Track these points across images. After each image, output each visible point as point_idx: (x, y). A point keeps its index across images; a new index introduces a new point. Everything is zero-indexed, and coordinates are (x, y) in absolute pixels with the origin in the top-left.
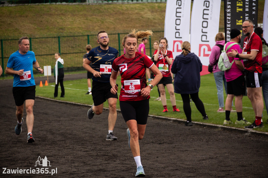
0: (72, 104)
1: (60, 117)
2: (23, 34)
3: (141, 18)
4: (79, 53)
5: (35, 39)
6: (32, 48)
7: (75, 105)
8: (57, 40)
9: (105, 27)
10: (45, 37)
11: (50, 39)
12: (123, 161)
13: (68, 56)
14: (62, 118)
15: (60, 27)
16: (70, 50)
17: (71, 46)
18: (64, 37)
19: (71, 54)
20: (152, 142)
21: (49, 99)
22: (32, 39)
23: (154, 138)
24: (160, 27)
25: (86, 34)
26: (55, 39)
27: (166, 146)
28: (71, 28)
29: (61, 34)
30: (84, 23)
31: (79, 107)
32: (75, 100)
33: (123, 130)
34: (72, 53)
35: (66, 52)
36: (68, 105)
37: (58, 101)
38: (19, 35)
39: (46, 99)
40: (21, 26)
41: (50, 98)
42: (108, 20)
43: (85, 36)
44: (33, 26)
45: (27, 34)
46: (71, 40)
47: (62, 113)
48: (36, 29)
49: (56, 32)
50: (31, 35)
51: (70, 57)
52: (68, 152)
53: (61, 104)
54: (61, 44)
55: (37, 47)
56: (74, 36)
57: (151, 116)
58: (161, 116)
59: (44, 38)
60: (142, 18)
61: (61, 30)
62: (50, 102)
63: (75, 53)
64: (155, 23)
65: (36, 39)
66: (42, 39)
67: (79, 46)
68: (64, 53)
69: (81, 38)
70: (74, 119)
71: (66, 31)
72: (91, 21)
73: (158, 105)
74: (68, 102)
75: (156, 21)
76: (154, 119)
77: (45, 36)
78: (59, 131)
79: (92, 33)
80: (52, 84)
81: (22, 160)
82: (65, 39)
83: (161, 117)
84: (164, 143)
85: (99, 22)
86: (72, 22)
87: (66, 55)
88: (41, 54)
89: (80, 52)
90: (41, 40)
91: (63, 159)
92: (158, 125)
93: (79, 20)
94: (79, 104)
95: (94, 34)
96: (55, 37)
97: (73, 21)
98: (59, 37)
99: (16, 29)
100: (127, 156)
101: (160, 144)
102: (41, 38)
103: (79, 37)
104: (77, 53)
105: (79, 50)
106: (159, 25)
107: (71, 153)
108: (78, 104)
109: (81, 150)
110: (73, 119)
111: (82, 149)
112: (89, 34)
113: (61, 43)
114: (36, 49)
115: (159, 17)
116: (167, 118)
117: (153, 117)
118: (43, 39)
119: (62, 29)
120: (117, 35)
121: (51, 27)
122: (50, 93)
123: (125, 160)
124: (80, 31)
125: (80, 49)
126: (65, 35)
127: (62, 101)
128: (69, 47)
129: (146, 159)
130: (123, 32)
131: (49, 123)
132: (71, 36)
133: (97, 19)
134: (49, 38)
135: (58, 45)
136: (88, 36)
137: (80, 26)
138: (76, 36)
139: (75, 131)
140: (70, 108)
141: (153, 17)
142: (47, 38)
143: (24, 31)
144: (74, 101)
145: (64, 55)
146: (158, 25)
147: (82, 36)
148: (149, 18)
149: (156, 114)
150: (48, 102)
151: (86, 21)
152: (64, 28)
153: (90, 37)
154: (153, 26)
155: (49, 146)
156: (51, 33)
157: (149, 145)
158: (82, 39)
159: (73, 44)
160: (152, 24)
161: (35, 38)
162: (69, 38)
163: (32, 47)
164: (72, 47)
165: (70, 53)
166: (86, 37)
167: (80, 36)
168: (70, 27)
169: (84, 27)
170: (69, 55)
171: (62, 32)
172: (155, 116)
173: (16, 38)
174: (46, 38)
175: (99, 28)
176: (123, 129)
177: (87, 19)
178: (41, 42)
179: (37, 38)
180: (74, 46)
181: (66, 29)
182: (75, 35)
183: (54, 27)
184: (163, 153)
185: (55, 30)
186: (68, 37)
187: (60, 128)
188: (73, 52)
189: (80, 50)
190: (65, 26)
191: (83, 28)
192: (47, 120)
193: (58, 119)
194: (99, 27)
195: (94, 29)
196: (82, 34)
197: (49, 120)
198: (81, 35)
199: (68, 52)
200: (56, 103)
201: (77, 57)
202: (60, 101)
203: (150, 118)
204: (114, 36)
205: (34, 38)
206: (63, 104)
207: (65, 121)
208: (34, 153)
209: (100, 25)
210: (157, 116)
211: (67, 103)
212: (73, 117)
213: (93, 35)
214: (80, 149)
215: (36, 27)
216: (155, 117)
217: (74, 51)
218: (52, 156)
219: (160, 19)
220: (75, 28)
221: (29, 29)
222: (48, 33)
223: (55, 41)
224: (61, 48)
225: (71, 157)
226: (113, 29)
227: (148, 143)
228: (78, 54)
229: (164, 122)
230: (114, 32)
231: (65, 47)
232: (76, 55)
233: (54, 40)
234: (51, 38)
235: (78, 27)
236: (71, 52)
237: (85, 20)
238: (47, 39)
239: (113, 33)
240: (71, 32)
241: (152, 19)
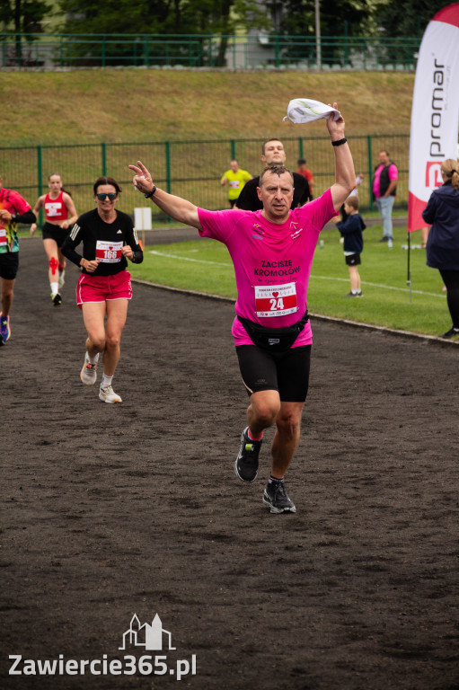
0: (201, 296)
1: (174, 327)
2: (87, 133)
3: (349, 104)
4: (211, 179)
5: (113, 147)
6: (107, 167)
7: (207, 298)
8: (163, 149)
9: (271, 122)
10: (137, 141)
11: (147, 146)
12: (325, 432)
13: (186, 186)
14: (179, 330)
15: (171, 120)
16: (192, 172)
17: (193, 163)
18: (178, 142)
19: (194, 182)
20: (388, 391)
21: (148, 283)
22: (107, 147)
23: (390, 380)
24: (391, 126)
25: (229, 136)
26: (159, 146)
27: (417, 399)
28: (195, 124)
29: (172, 135)
30: (224, 112)
31: (216, 304)
32: (207, 288)
33: (318, 360)
34: (196, 180)
35: (182, 176)
36: (190, 298)
37: (168, 287)
38: (78, 135)
39: (141, 284)
40: (82, 117)
41: (151, 281)
42: (278, 108)
43: (226, 141)
44: (109, 116)
45: (94, 133)
46: (195, 151)
47: (180, 318)
48: (115, 123)
49: (160, 132)
50: (104, 137)
51: (191, 188)
52: (200, 410)
53: (175, 296)
54: (171, 160)
55: (118, 163)
56: (200, 142)
57: (379, 330)
58: (403, 329)
59: (134, 144)
60: (353, 104)
61: (172, 128)
62: (149, 291)
63: (204, 179)
64: (381, 117)
65: (117, 148)
66: (129, 147)
67: (211, 164)
68: (179, 177)
69: (216, 145)
70: (207, 331)
71: (182, 130)
72: (239, 108)
73: (393, 304)
74: (191, 291)
75: (383, 112)
76: (386, 337)
77: (136, 139)
78: (175, 358)
79: (242, 135)
80: (152, 249)
81: (98, 427)
82: (180, 147)
83: (402, 332)
84: (412, 393)
85: (256, 112)
86: (197, 109)
87: (182, 183)
88: (125, 180)
89: (213, 176)
90: (127, 149)
91: (189, 426)
92: (396, 348)
93: (213, 107)
94: (217, 296)
95: (246, 138)
96: (158, 143)
97: (198, 107)
98: (167, 144)
99: (72, 123)
100: (333, 423)
101: (404, 395)
102: (127, 144)
103: (212, 144)
104: (207, 179)
105: (212, 173)
106: (390, 120)
107: (206, 412)
108: (214, 296)
109: (229, 405)
110: (205, 332)
111: (231, 403)
112: (235, 138)
113: (171, 155)
114: (116, 168)
115: (391, 104)
116: (415, 334)
117: (384, 331)
118: (133, 146)
119: (174, 124)
120: (297, 143)
121: (150, 120)
122: (149, 269)
123: (329, 431)
124: (215, 129)
125: (213, 170)
126: (181, 138)
127: (178, 289)
128: (190, 164)
129: (376, 430)
130: (310, 136)
131: (151, 341)
132: (194, 142)
133: (252, 104)
134: (146, 144)
135: (164, 161)
136: (232, 142)
137: (215, 120)
138: (207, 142)
139: (213, 361)
140: (196, 305)
141: (376, 103)
142: (142, 144)
143: (89, 126)
144: (205, 290)
145: (178, 183)
146: (386, 121)
147: (219, 141)
148: (367, 106)
149: (391, 324)
150: (146, 291)
151: (227, 108)
152: (180, 122)
153: (237, 145)
154: (377, 124)
155: (157, 395)
156: (150, 133)
157: (379, 396)
158: (219, 149)
159: (199, 159)
160: (375, 119)
161: (116, 144)
162: (189, 146)
163: (107, 162)
164: (197, 166)
165: (192, 180)
166: (228, 145)
167: (214, 142)
168: (191, 120)
169: (222, 121)
170: (190, 182)
171: (174, 133)
172: (388, 329)
173: (72, 144)
174: (138, 144)
175: (257, 125)
176: (318, 357)
177: (230, 104)
178: (126, 154)
179: (119, 145)
180: (201, 164)
181: (184, 125)
182: (204, 139)
183: (156, 119)
184: (413, 418)
185: (159, 127)
186: (187, 142)
187: (176, 353)
188: (198, 177)
189: (215, 174)
190: (180, 119)
191: (221, 124)
192: (147, 333)
193: (172, 331)
194: (257, 122)
195: (244, 126)
196: (219, 137)
197: (152, 333)
198: (216, 138)
199: (186, 177)
200: (164, 294)
201: (207, 187)
202: (173, 289)
203: (377, 333)
204: (291, 142)
205: (112, 145)
206: (179, 295)
207: (188, 335)
208: (124, 409)
209: (259, 117)
210: (392, 330)
211: (189, 294)
212: (203, 328)
213: (244, 140)
214: (226, 404)
215: (116, 119)
216: (389, 332)
217: (202, 176)
218: (163, 419)
219: (392, 108)
220: (204, 123)
221: (99, 123)
222: (144, 134)
223: (158, 153)
224: (171, 167)
225: (208, 422)
226: (288, 128)
227: (378, 393)
228: (210, 182)
229: (409, 343)
230: (291, 135)
231: (180, 165)
232: (206, 184)
233: (156, 148)
234: (150, 144)
235: (211, 122)
236: (194, 176)
237: (227, 105)
238: (140, 147)
239: (287, 137)
240: (194, 133)
241: (374, 108)
